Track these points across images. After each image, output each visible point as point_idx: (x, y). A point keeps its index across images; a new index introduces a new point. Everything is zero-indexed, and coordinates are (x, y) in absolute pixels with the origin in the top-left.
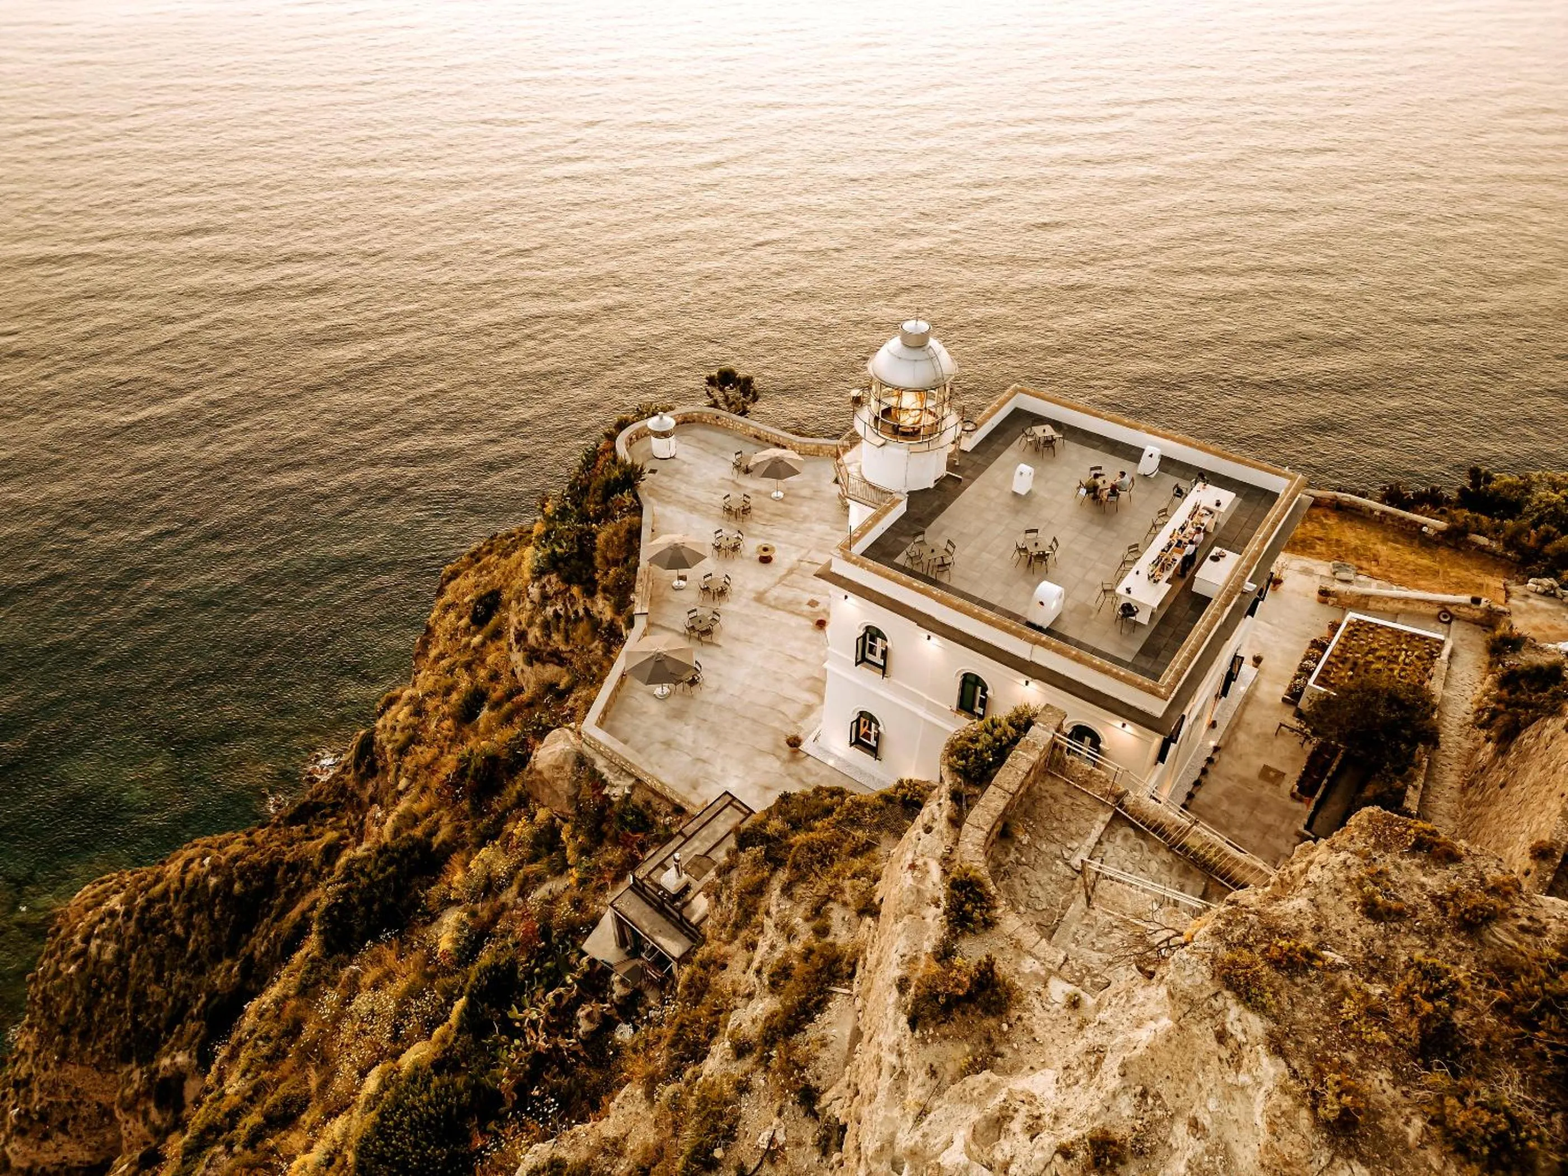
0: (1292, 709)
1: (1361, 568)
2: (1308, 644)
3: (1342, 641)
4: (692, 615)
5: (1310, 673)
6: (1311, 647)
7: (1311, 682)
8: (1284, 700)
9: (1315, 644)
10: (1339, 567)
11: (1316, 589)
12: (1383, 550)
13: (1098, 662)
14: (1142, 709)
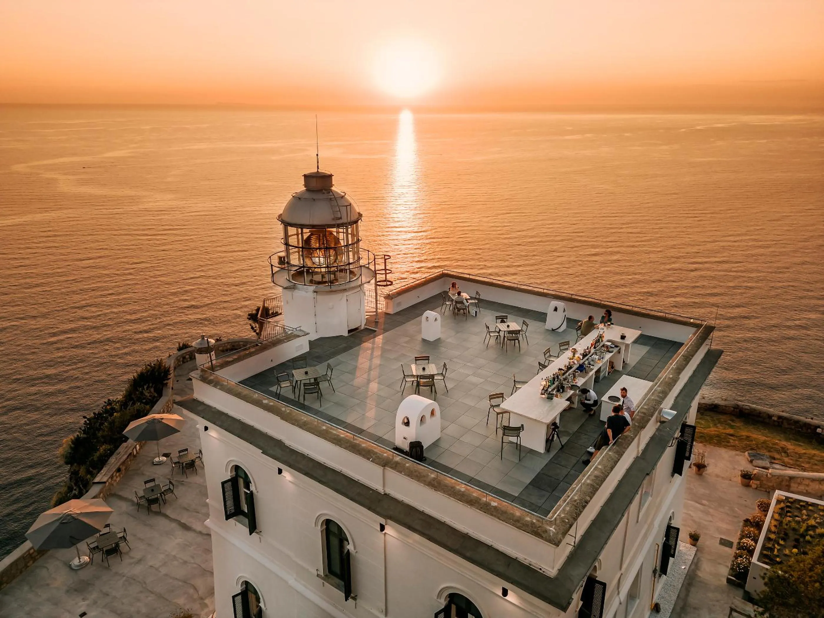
0: (740, 592)
1: (774, 459)
2: (741, 523)
3: (777, 516)
4: (149, 485)
5: (751, 552)
7: (754, 559)
8: (729, 581)
9: (748, 523)
10: (754, 456)
11: (738, 473)
12: (790, 446)
13: (463, 490)
14: (526, 563)
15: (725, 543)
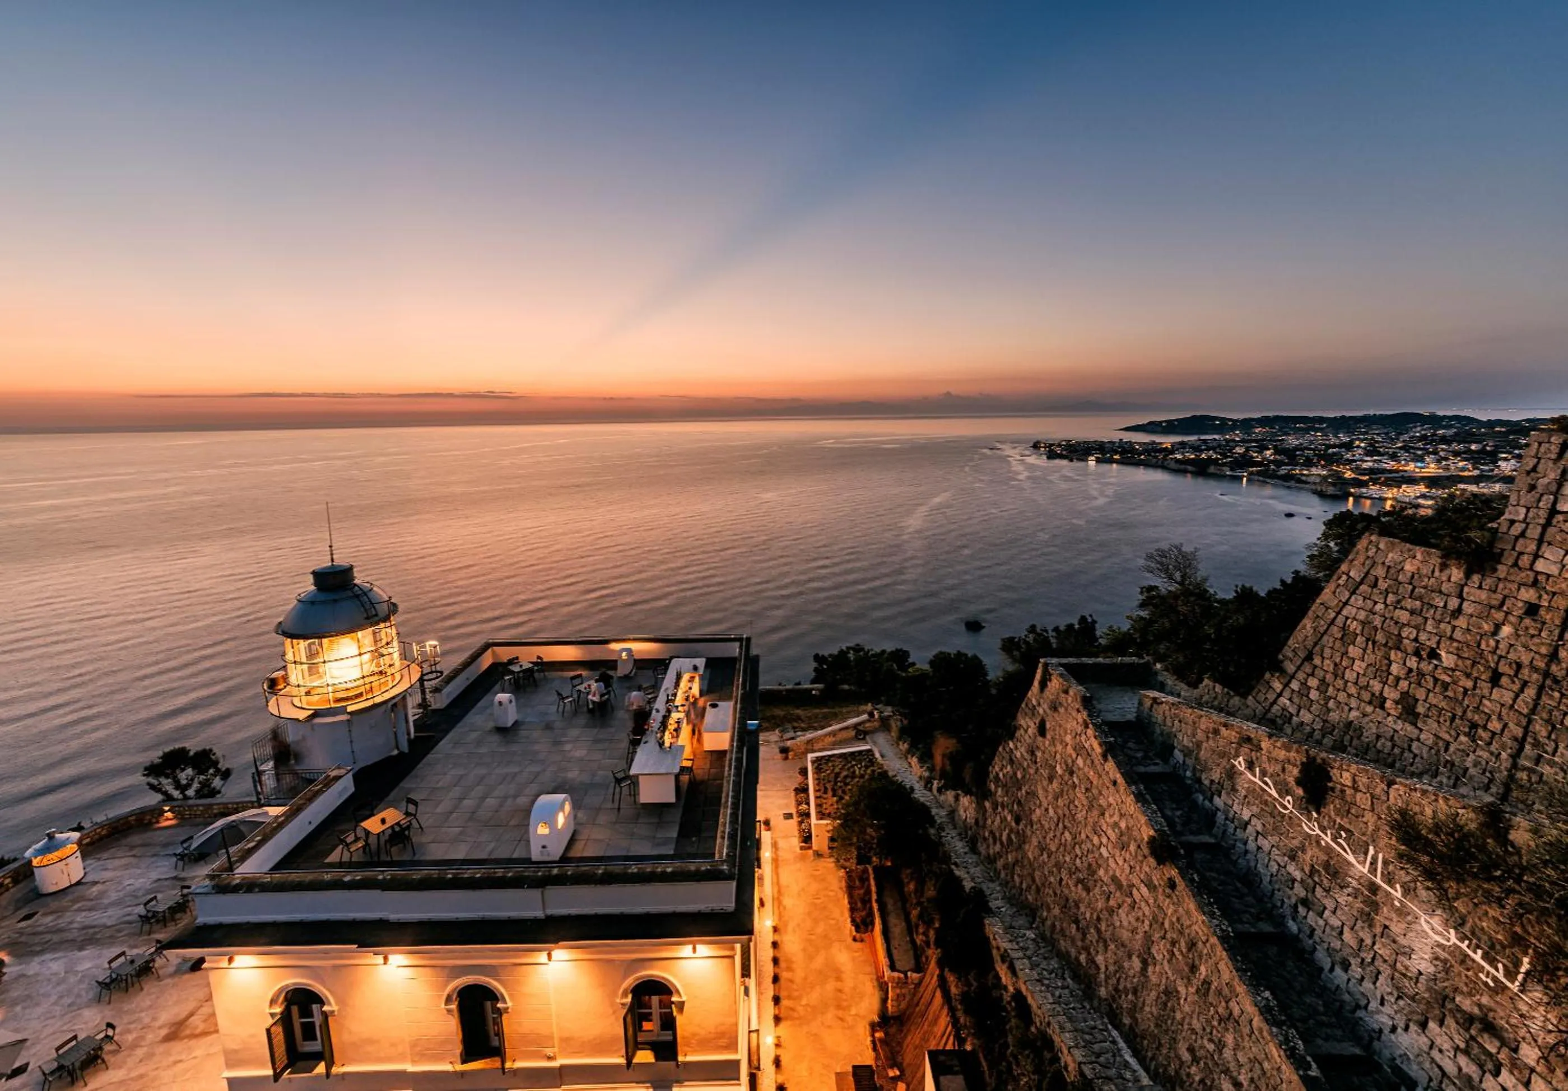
0: (812, 854)
1: (795, 728)
2: (793, 794)
3: (815, 776)
5: (808, 815)
6: (797, 794)
7: (813, 820)
8: (802, 848)
9: (797, 791)
10: (782, 732)
11: (778, 750)
12: (800, 713)
13: (636, 870)
14: (708, 910)
15: (788, 816)
